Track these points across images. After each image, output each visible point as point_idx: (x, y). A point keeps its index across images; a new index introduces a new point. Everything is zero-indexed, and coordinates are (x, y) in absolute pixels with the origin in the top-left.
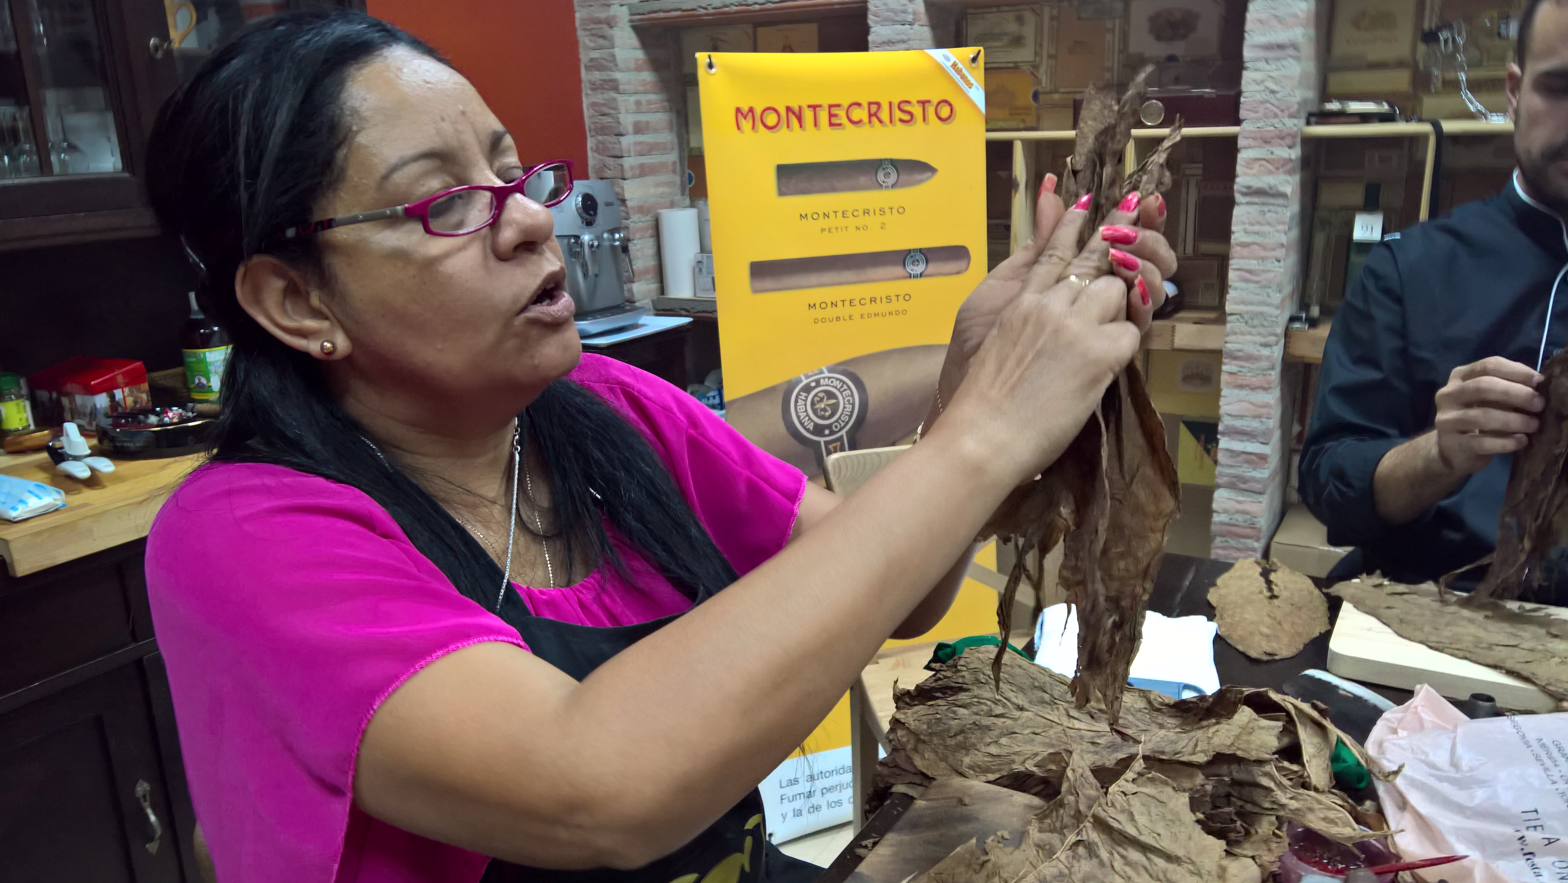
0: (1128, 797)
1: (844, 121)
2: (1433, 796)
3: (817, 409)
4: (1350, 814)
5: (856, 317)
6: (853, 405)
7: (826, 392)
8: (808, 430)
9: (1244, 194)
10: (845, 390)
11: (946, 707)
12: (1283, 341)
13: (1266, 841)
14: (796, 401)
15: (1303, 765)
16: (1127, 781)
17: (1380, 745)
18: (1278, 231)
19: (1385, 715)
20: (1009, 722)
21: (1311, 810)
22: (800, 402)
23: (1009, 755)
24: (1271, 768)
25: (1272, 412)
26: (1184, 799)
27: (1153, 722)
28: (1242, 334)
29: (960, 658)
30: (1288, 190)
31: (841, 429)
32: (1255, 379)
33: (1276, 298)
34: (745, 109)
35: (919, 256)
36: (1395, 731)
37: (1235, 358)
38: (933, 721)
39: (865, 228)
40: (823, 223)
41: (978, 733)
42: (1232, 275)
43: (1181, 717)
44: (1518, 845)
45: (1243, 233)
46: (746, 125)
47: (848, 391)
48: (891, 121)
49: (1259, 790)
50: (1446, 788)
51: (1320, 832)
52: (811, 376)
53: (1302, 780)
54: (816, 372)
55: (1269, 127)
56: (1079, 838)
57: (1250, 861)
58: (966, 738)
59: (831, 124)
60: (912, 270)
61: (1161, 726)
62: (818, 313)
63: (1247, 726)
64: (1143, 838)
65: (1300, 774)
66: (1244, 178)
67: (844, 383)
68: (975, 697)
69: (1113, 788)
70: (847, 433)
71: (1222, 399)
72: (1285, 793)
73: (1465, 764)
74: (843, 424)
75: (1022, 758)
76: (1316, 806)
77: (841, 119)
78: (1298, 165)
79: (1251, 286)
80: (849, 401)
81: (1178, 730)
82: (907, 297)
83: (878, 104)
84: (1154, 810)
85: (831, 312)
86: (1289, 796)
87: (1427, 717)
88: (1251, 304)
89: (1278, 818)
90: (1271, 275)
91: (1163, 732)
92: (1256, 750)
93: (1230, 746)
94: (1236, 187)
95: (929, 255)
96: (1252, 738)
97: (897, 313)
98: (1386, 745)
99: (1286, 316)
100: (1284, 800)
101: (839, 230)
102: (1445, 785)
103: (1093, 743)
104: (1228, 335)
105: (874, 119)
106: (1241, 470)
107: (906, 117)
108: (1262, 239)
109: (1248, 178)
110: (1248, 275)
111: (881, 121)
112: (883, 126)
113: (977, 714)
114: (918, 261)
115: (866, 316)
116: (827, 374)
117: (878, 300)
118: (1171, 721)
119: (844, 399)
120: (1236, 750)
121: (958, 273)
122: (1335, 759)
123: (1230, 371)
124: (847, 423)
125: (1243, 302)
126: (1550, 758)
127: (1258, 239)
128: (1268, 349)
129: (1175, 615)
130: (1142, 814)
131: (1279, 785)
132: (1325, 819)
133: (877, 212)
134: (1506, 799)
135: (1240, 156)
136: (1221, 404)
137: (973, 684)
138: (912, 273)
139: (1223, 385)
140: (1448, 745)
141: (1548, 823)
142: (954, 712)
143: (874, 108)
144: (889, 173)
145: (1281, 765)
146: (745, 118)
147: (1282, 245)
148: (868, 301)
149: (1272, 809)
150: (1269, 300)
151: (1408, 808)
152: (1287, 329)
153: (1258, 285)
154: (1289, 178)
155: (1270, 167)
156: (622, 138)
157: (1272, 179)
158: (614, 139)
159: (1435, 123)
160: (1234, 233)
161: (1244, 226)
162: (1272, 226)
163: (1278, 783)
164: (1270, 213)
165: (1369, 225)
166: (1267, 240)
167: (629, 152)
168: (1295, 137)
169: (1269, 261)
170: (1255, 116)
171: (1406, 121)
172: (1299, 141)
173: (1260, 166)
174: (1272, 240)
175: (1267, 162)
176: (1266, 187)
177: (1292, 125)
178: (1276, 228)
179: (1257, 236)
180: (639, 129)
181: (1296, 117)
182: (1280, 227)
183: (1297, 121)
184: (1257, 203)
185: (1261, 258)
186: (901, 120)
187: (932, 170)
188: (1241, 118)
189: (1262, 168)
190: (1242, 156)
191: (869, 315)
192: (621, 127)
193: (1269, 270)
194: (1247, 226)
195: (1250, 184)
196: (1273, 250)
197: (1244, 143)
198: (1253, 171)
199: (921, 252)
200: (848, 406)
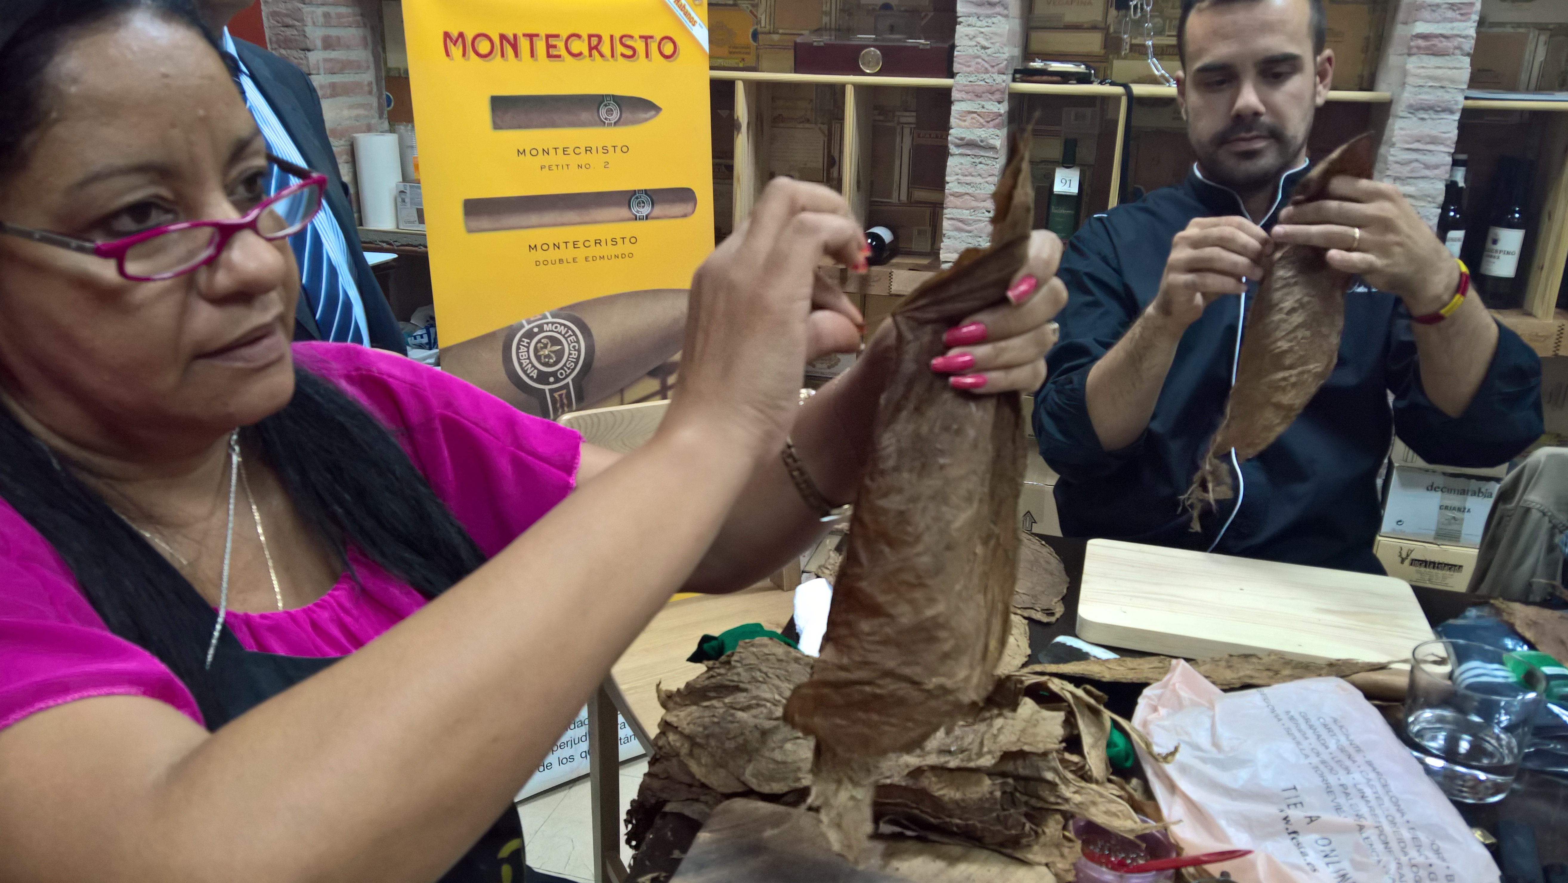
1: (563, 52)
2: (1201, 779)
3: (540, 356)
4: (1127, 802)
5: (580, 259)
6: (579, 351)
7: (550, 338)
8: (531, 378)
9: (958, 146)
10: (570, 336)
11: (723, 709)
13: (1058, 846)
14: (518, 348)
15: (1082, 755)
17: (1145, 724)
18: (987, 182)
19: (1148, 687)
21: (1094, 803)
22: (523, 349)
24: (1055, 761)
29: (732, 653)
30: (997, 143)
31: (567, 376)
34: (455, 34)
35: (644, 197)
38: (710, 723)
39: (588, 166)
40: (542, 159)
41: (759, 737)
42: (946, 224)
44: (1283, 825)
45: (956, 184)
46: (457, 51)
47: (574, 337)
48: (613, 56)
49: (1043, 785)
50: (1210, 770)
51: (1103, 826)
52: (534, 321)
53: (1083, 772)
54: (540, 317)
55: (981, 81)
57: (1044, 869)
59: (549, 56)
60: (638, 212)
62: (540, 255)
63: (1030, 719)
65: (1080, 765)
66: (958, 130)
67: (569, 328)
68: (753, 698)
70: (573, 380)
72: (1069, 786)
73: (1224, 743)
74: (568, 371)
76: (1098, 799)
77: (559, 51)
78: (1005, 118)
79: (964, 234)
80: (574, 347)
82: (634, 240)
83: (599, 37)
85: (553, 254)
86: (1073, 789)
87: (1185, 694)
89: (1063, 814)
90: (982, 225)
92: (1040, 742)
93: (1016, 742)
94: (949, 138)
95: (655, 197)
96: (1036, 731)
97: (623, 256)
98: (1153, 723)
100: (1069, 795)
101: (560, 167)
102: (1210, 766)
105: (595, 52)
107: (629, 52)
108: (974, 189)
109: (961, 130)
110: (960, 225)
111: (602, 55)
112: (604, 60)
113: (756, 717)
114: (643, 202)
115: (590, 259)
116: (550, 319)
117: (603, 243)
119: (569, 345)
120: (1023, 746)
121: (685, 216)
122: (1109, 745)
124: (573, 370)
126: (1300, 730)
127: (970, 190)
131: (1063, 780)
132: (1107, 813)
133: (600, 150)
134: (1268, 779)
135: (953, 108)
137: (749, 682)
138: (638, 215)
140: (1207, 723)
141: (1306, 799)
142: (732, 715)
143: (594, 41)
144: (612, 110)
145: (1063, 757)
146: (455, 44)
148: (593, 243)
149: (1058, 804)
151: (1178, 792)
153: (970, 234)
154: (998, 132)
155: (982, 120)
156: (309, 54)
157: (983, 132)
158: (301, 54)
159: (1125, 86)
160: (948, 183)
161: (957, 177)
162: (983, 178)
163: (1062, 776)
164: (981, 166)
165: (1067, 179)
166: (979, 191)
167: (319, 69)
168: (1003, 93)
169: (980, 211)
170: (968, 69)
171: (1101, 83)
172: (1007, 97)
173: (972, 118)
174: (983, 192)
175: (978, 115)
176: (978, 139)
177: (1001, 81)
178: (987, 180)
179: (970, 187)
180: (328, 44)
181: (1003, 74)
182: (990, 179)
183: (1004, 77)
184: (969, 155)
185: (972, 208)
186: (623, 55)
187: (656, 109)
188: (955, 71)
189: (974, 121)
190: (956, 108)
191: (594, 258)
192: (308, 42)
193: (980, 220)
194: (960, 177)
195: (963, 136)
196: (984, 201)
197: (957, 95)
198: (966, 123)
199: (646, 194)
200: (573, 352)
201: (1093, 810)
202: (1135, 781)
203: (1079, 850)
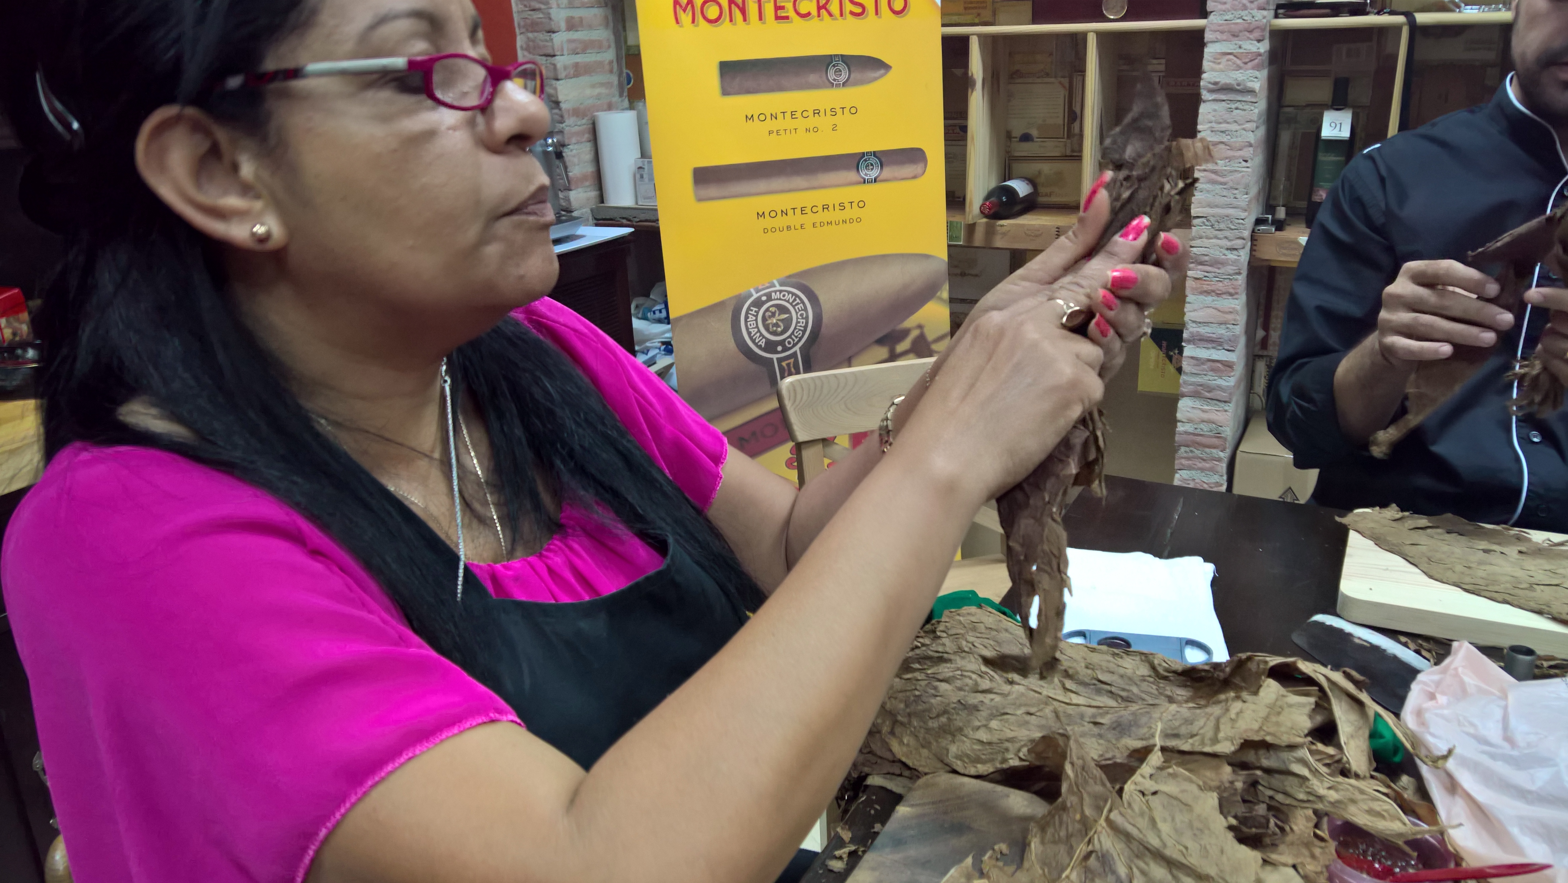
0: (1147, 798)
1: (791, 13)
2: (1488, 778)
3: (769, 324)
4: (1395, 802)
5: (807, 226)
6: (807, 318)
7: (778, 306)
8: (760, 347)
9: (1211, 91)
10: (798, 304)
11: (926, 682)
12: (1249, 244)
13: (1307, 845)
14: (746, 318)
15: (1339, 747)
16: (1143, 777)
17: (1419, 713)
18: (1244, 129)
19: (1420, 677)
20: (997, 698)
21: (1353, 801)
22: (751, 318)
23: (1001, 741)
24: (1304, 753)
25: (1238, 318)
26: (1213, 799)
27: (1161, 694)
28: (1208, 238)
29: (939, 622)
30: (1256, 86)
31: (795, 345)
32: (1221, 284)
33: (1243, 199)
34: (684, 1)
35: (873, 160)
36: (1432, 697)
37: (1201, 263)
38: (912, 698)
39: (816, 130)
40: (770, 124)
41: (964, 714)
43: (1192, 687)
45: (1209, 132)
46: (685, 18)
47: (801, 305)
48: (841, 15)
49: (1291, 778)
50: (1500, 767)
51: (1365, 828)
52: (764, 289)
53: (1341, 766)
54: (767, 285)
55: (1238, 19)
56: (1090, 848)
57: (1292, 871)
58: (949, 719)
59: (778, 18)
60: (866, 175)
61: (1171, 700)
62: (768, 222)
63: (1274, 704)
64: (1168, 852)
65: (1337, 758)
66: (1211, 74)
67: (797, 296)
68: (958, 669)
69: (1129, 787)
70: (800, 348)
71: (1187, 305)
72: (1322, 781)
73: (1519, 738)
74: (796, 340)
75: (1017, 745)
76: (1359, 796)
77: (787, 12)
78: (1265, 58)
79: (1218, 187)
80: (802, 315)
81: (1191, 705)
82: (862, 204)
84: (1179, 818)
85: (781, 221)
86: (1327, 785)
87: (1470, 680)
88: (1217, 206)
89: (1316, 812)
90: (1240, 175)
91: (1173, 707)
92: (1287, 733)
93: (1258, 731)
94: (1202, 83)
95: (884, 158)
96: (1281, 718)
97: (851, 221)
98: (1427, 715)
99: (1252, 219)
100: (1322, 791)
101: (787, 132)
102: (1500, 763)
103: (1096, 724)
104: (1193, 239)
105: (823, 12)
106: (1206, 378)
107: (858, 10)
108: (1229, 137)
109: (1215, 74)
110: (1213, 176)
111: (830, 15)
112: (833, 19)
113: (960, 689)
114: (872, 165)
115: (818, 225)
116: (778, 288)
117: (831, 208)
118: (1181, 693)
119: (797, 313)
120: (1265, 735)
121: (915, 177)
122: (1374, 735)
123: (1196, 276)
124: (801, 339)
125: (1210, 206)
127: (1225, 139)
128: (1235, 252)
129: (1166, 553)
130: (1165, 820)
131: (1315, 772)
132: (1371, 812)
133: (828, 113)
135: (1206, 50)
136: (1185, 310)
137: (955, 653)
138: (866, 178)
139: (1188, 291)
140: (1498, 714)
142: (935, 688)
144: (841, 71)
145: (1314, 747)
146: (684, 11)
147: (1251, 145)
148: (820, 209)
149: (1308, 801)
150: (1235, 202)
151: (1460, 791)
152: (1253, 231)
153: (1225, 187)
154: (1257, 74)
155: (1238, 62)
156: (554, 35)
157: (1240, 75)
158: (546, 36)
159: (1408, 15)
160: (1200, 132)
161: (1210, 125)
162: (1239, 125)
163: (1314, 769)
164: (1238, 111)
165: (1338, 123)
166: (1235, 139)
167: (562, 50)
168: (1263, 30)
169: (1236, 161)
170: (1223, 7)
171: (1378, 13)
172: (1267, 35)
173: (1228, 60)
174: (1239, 139)
175: (1235, 56)
176: (1234, 83)
177: (1261, 17)
178: (1244, 126)
179: (1224, 135)
180: (572, 25)
181: (1264, 9)
182: (1248, 126)
183: (1265, 13)
184: (1224, 101)
185: (1226, 158)
186: (852, 13)
187: (886, 67)
188: (1209, 9)
189: (1230, 63)
190: (1209, 51)
191: (822, 224)
192: (553, 23)
193: (1236, 171)
194: (1214, 125)
195: (1217, 80)
196: (1240, 150)
197: (1211, 36)
198: (1221, 66)
199: (875, 156)
200: (801, 321)
201: (1352, 809)
202: (1405, 779)
203: (1334, 852)
